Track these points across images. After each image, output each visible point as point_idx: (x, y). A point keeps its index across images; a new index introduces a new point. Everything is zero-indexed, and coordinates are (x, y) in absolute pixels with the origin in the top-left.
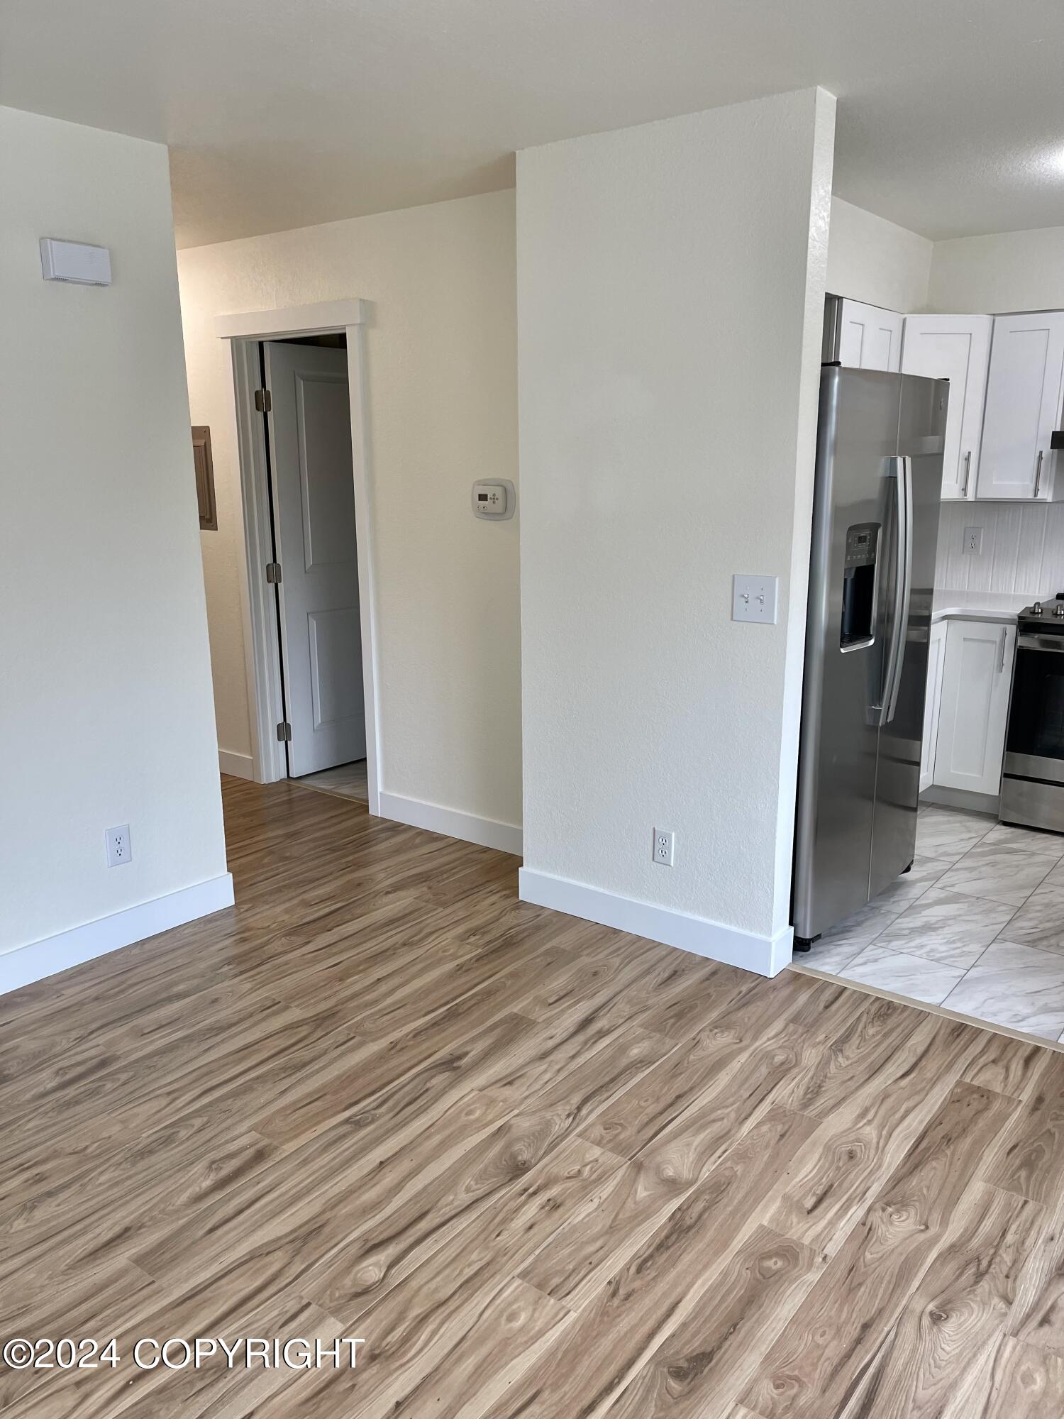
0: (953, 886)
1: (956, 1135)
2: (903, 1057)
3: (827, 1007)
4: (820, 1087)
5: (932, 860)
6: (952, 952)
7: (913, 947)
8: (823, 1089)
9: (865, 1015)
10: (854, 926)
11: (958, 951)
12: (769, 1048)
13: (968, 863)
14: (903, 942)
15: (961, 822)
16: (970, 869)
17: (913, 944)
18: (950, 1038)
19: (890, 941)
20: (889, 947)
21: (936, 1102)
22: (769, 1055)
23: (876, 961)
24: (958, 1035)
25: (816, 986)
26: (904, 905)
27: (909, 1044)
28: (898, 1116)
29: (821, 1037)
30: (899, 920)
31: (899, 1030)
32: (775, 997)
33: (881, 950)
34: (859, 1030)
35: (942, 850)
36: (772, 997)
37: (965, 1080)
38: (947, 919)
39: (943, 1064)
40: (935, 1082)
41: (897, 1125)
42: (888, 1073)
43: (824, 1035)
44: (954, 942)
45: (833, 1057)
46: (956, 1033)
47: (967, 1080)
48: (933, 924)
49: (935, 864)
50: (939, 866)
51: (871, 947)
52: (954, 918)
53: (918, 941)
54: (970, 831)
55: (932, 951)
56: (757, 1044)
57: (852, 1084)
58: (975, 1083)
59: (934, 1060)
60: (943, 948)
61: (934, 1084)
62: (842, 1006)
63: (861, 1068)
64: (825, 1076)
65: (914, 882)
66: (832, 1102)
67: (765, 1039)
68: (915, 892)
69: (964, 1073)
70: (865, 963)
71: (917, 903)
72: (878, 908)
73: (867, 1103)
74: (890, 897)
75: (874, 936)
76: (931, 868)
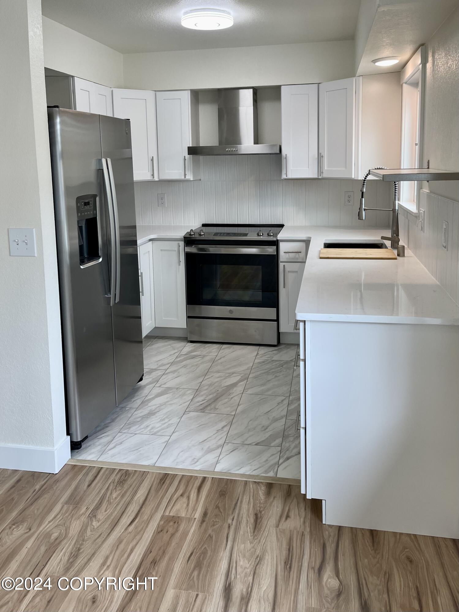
0: (165, 384)
1: (158, 558)
2: (132, 509)
3: (89, 486)
4: (79, 550)
5: (156, 370)
6: (163, 426)
7: (142, 429)
8: (81, 551)
9: (112, 484)
10: (110, 422)
11: (166, 424)
12: (48, 530)
13: (173, 368)
14: (137, 426)
15: (170, 345)
16: (174, 372)
17: (142, 426)
18: (159, 486)
19: (130, 428)
20: (129, 432)
21: (149, 536)
22: (48, 535)
23: (121, 443)
24: (164, 483)
25: (84, 472)
26: (139, 402)
27: (136, 498)
28: (126, 555)
29: (84, 509)
30: (136, 413)
31: (131, 489)
32: (57, 488)
33: (125, 435)
34: (108, 496)
35: (160, 363)
36: (55, 488)
37: (166, 514)
38: (161, 405)
39: (154, 506)
40: (149, 521)
41: (125, 563)
42: (122, 524)
43: (86, 508)
44: (164, 420)
45: (90, 523)
46: (162, 482)
47: (167, 514)
48: (154, 410)
49: (157, 372)
50: (159, 373)
51: (119, 434)
52: (165, 404)
53: (145, 424)
54: (175, 349)
55: (152, 428)
56: (41, 529)
57: (100, 540)
58: (171, 514)
59: (150, 504)
60: (158, 425)
61: (149, 523)
62: (98, 482)
63: (106, 526)
64: (83, 540)
65: (145, 386)
66: (86, 560)
67: (47, 522)
68: (146, 391)
69: (165, 510)
70: (115, 447)
71: (146, 399)
72: (125, 407)
73: (108, 553)
74: (132, 398)
75: (122, 426)
76: (155, 375)
